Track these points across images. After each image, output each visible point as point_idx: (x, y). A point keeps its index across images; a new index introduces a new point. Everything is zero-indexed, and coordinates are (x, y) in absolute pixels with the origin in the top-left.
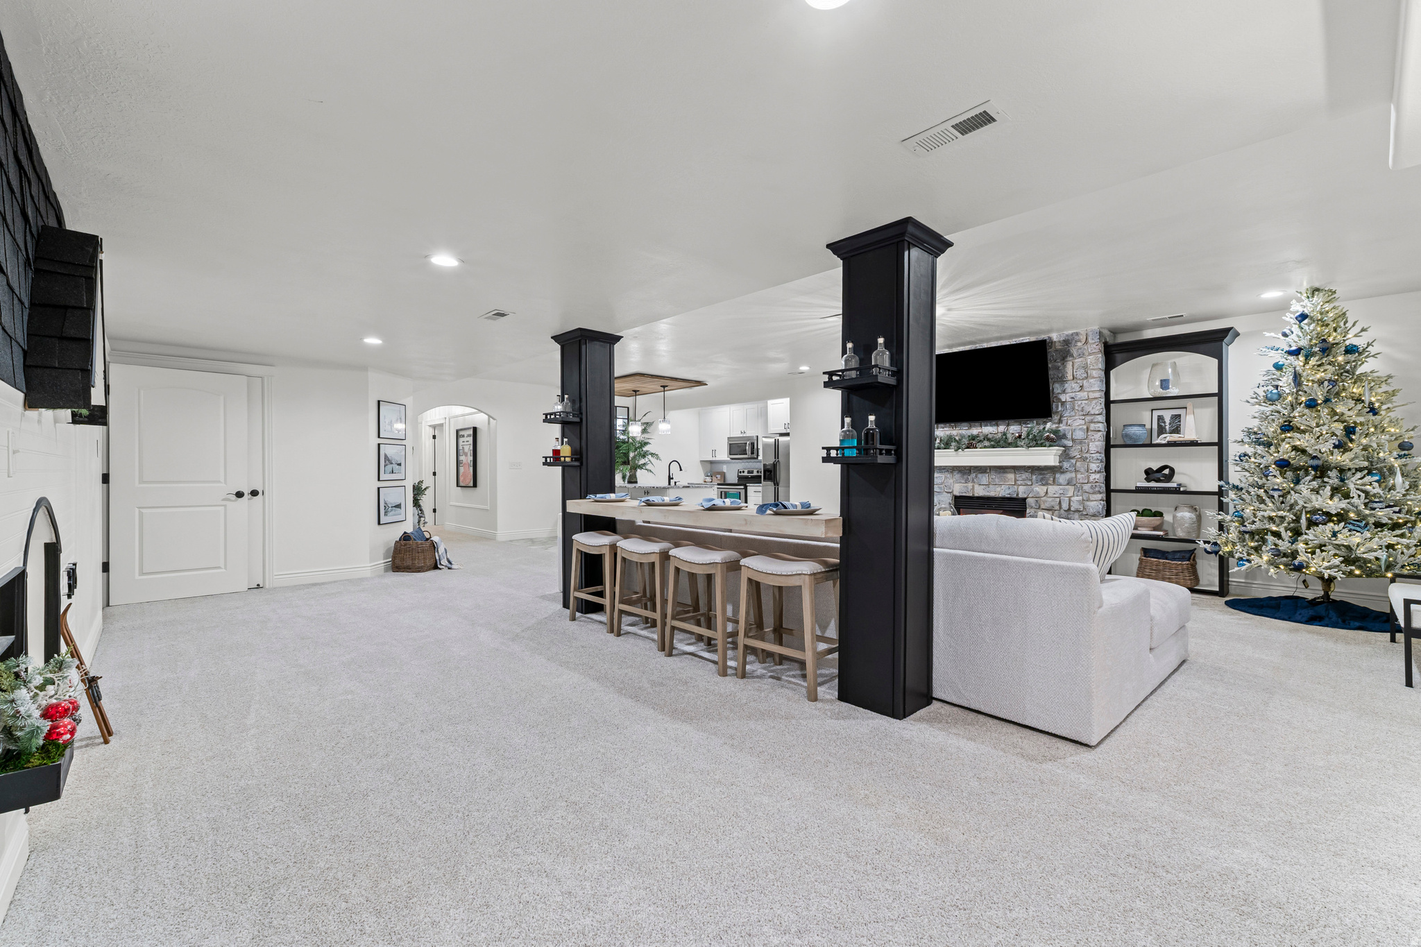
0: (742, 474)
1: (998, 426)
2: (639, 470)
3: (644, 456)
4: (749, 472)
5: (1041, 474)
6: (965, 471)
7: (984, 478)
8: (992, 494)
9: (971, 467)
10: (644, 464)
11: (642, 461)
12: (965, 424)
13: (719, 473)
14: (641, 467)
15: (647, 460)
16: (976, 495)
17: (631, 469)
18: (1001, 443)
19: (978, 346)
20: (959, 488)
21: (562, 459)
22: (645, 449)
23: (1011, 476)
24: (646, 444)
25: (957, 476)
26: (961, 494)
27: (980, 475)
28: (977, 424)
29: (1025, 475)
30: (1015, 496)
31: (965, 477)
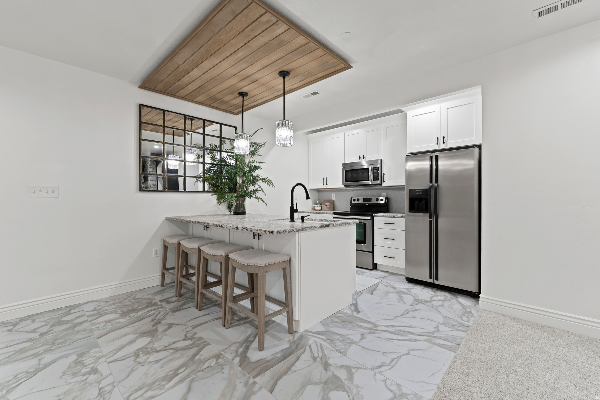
0: (356, 202)
2: (247, 199)
3: (253, 182)
4: (365, 200)
10: (254, 191)
11: (251, 188)
13: (328, 201)
14: (250, 194)
15: (257, 187)
17: (237, 197)
22: (254, 174)
24: (256, 168)
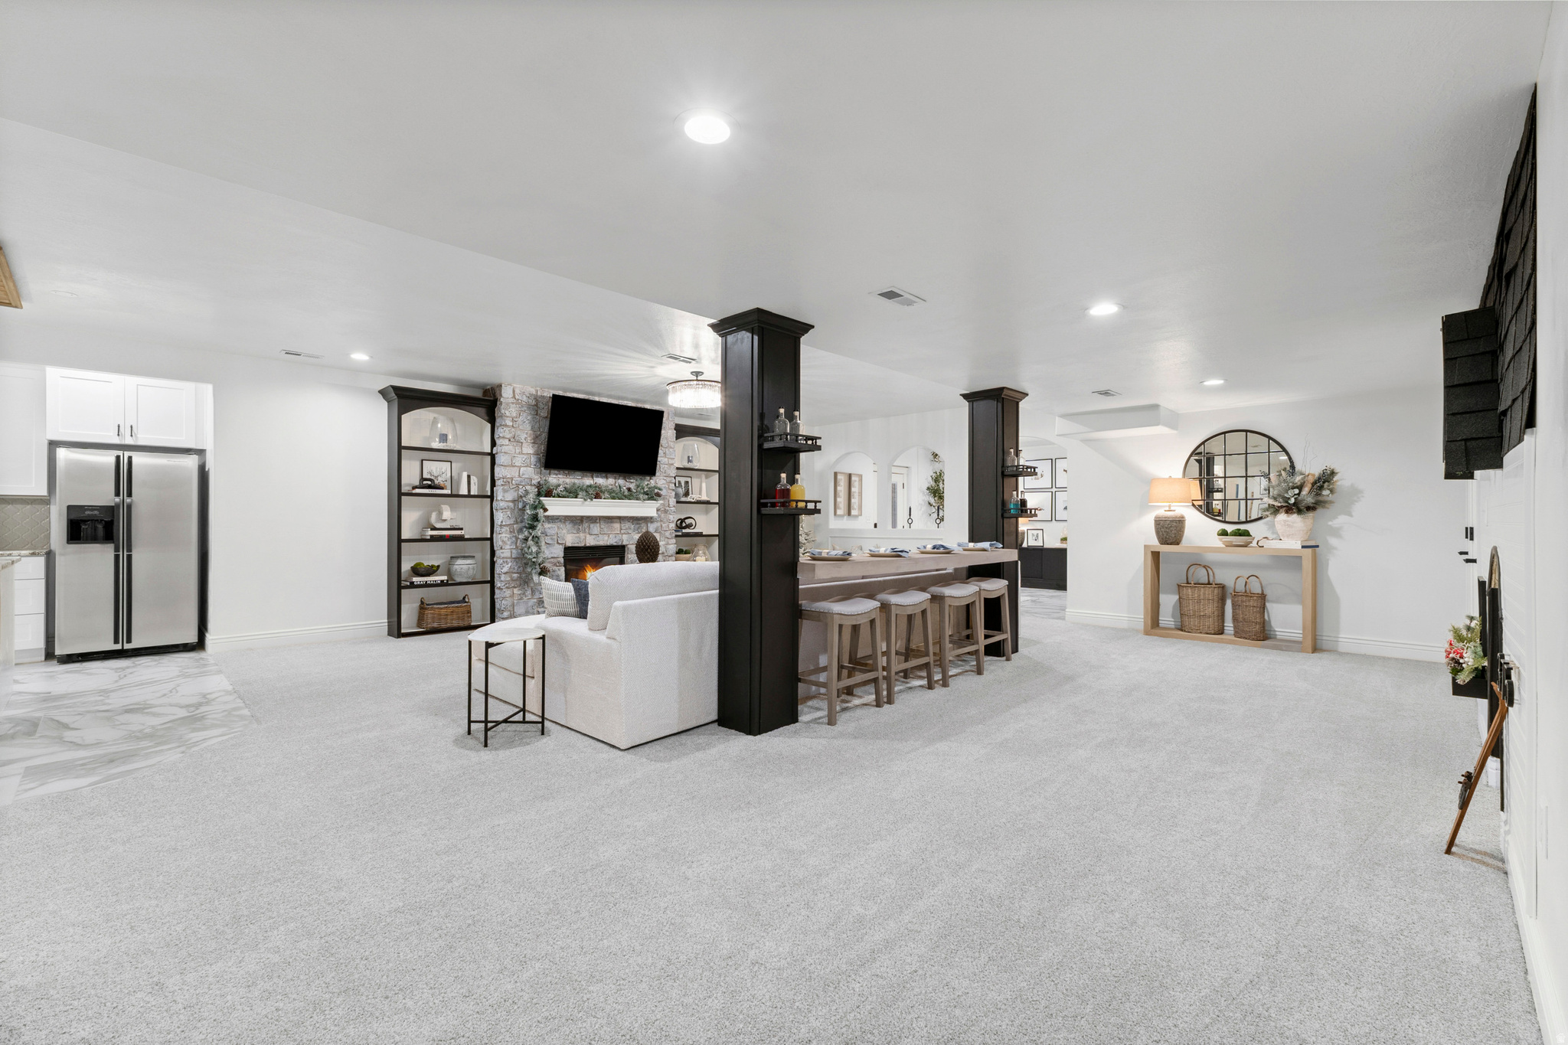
1: (607, 478)
5: (637, 524)
6: (578, 521)
7: (595, 528)
8: (601, 543)
9: (582, 517)
12: (579, 473)
16: (588, 545)
18: (616, 495)
19: (591, 398)
20: (571, 539)
21: (794, 504)
23: (617, 526)
25: (569, 526)
26: (573, 545)
27: (592, 525)
28: (589, 474)
29: (628, 525)
30: (620, 544)
31: (576, 527)
